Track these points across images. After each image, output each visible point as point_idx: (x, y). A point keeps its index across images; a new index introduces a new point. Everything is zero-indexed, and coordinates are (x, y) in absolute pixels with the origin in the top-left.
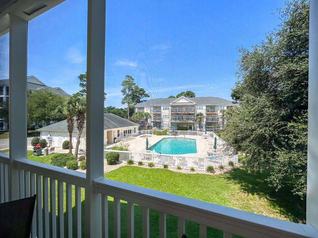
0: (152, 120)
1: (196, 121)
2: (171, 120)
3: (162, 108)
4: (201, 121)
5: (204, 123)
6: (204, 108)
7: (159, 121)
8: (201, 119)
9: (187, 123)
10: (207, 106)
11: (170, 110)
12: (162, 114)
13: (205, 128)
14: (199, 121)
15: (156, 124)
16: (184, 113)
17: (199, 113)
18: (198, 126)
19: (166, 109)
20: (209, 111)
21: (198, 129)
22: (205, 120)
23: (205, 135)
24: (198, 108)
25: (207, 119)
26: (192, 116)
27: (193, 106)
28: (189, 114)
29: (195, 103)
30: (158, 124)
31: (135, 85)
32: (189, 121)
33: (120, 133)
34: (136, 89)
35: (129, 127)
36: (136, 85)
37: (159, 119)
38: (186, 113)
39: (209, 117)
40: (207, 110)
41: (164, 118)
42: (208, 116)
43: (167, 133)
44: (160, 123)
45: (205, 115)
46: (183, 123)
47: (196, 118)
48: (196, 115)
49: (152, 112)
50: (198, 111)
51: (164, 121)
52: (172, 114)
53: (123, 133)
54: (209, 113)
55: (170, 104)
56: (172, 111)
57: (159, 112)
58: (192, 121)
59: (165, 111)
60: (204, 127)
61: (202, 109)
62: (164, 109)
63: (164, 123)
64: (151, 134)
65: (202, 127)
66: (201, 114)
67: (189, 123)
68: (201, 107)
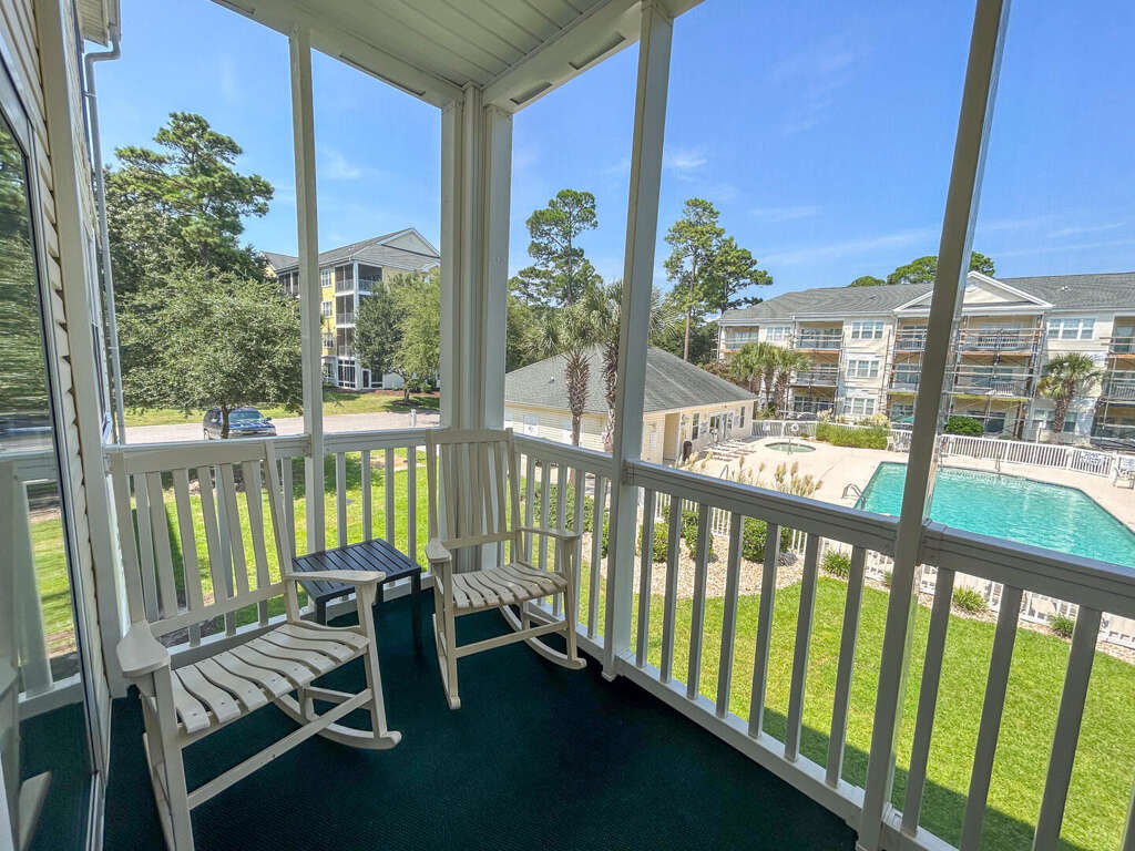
0: (792, 381)
1: (1036, 394)
2: (891, 383)
3: (848, 330)
4: (1071, 396)
5: (1088, 407)
6: (1104, 328)
7: (824, 384)
8: (1070, 384)
9: (987, 403)
10: (1120, 322)
11: (892, 338)
12: (848, 356)
13: (1087, 430)
14: (1059, 398)
15: (812, 395)
17: (1064, 355)
18: (1043, 417)
19: (867, 334)
20: (1127, 349)
21: (1045, 435)
22: (1097, 391)
24: (1062, 327)
25: (1109, 389)
26: (1011, 371)
27: (1030, 320)
28: (1001, 360)
29: (1048, 305)
31: (719, 235)
32: (990, 393)
33: (700, 427)
34: (726, 252)
35: (727, 404)
36: (724, 237)
37: (822, 378)
38: (983, 351)
39: (1122, 375)
40: (1119, 343)
41: (851, 371)
42: (1115, 375)
44: (831, 393)
45: (1101, 366)
46: (957, 400)
47: (1037, 381)
48: (1043, 362)
49: (796, 346)
50: (1057, 347)
51: (852, 385)
52: (898, 358)
53: (708, 425)
54: (1124, 356)
55: (898, 310)
56: (899, 345)
57: (825, 345)
58: (1009, 395)
59: (861, 342)
60: (1083, 427)
61: (1087, 334)
62: (855, 335)
63: (850, 394)
65: (1070, 427)
66: (1077, 363)
67: (997, 403)
68: (1081, 327)
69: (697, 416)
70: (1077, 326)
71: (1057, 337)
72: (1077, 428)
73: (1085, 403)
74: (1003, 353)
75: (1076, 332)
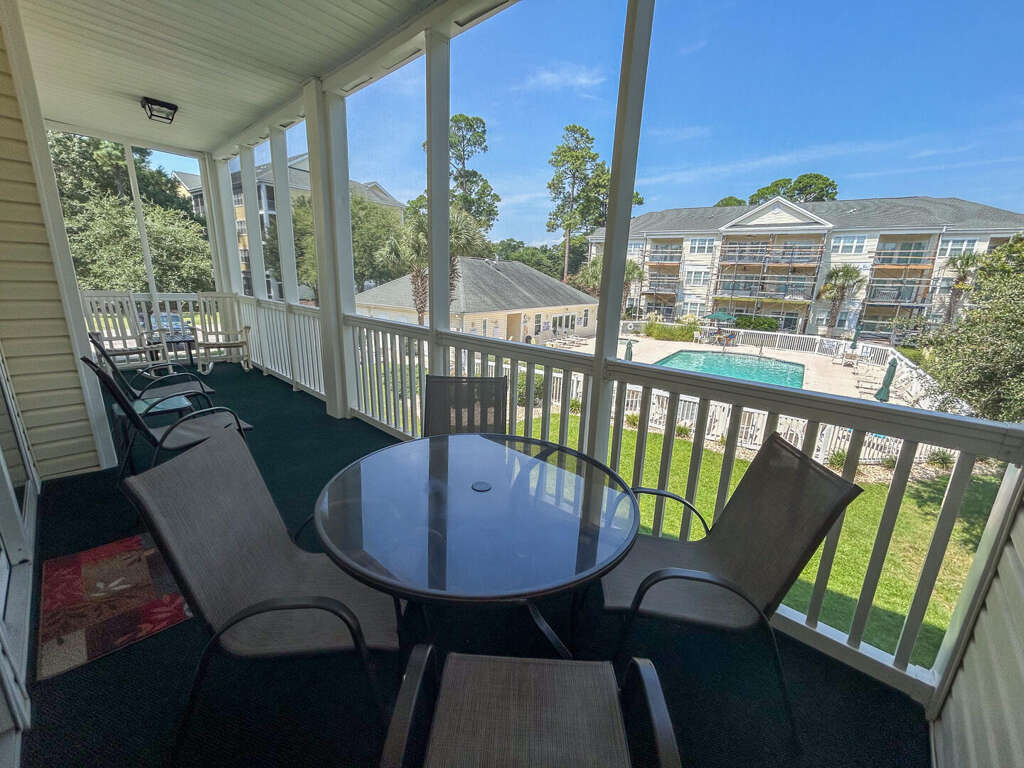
0: (645, 289)
1: (818, 297)
2: (716, 290)
3: (687, 245)
4: (842, 298)
5: (856, 307)
6: (871, 244)
7: (668, 292)
8: (842, 289)
9: (780, 305)
10: (884, 239)
11: (718, 254)
12: (686, 268)
13: (854, 325)
14: (834, 299)
15: (659, 301)
16: (771, 265)
17: (841, 266)
18: (824, 316)
19: (701, 249)
20: (890, 261)
21: (822, 330)
22: (862, 295)
23: (850, 351)
24: (842, 244)
25: (873, 293)
26: (804, 279)
27: (818, 237)
28: (795, 270)
29: (831, 225)
30: (665, 303)
32: (787, 298)
33: (542, 325)
34: (598, 175)
35: (569, 307)
38: (784, 264)
39: (885, 282)
40: (882, 257)
41: (688, 281)
42: (878, 282)
43: (696, 334)
44: (673, 299)
45: (866, 274)
46: (762, 303)
47: (820, 286)
48: (825, 272)
49: (647, 259)
50: (837, 260)
51: (688, 292)
52: (722, 268)
53: (551, 325)
54: (887, 266)
55: (723, 229)
56: (724, 258)
57: (672, 259)
58: (800, 299)
59: (697, 256)
60: (851, 323)
61: (859, 249)
62: (692, 249)
63: (687, 299)
64: (637, 333)
65: (842, 323)
66: (849, 272)
67: (789, 305)
68: (855, 243)
69: (538, 317)
70: (852, 242)
71: (837, 251)
72: (847, 323)
73: (853, 304)
74: (796, 265)
75: (852, 247)
